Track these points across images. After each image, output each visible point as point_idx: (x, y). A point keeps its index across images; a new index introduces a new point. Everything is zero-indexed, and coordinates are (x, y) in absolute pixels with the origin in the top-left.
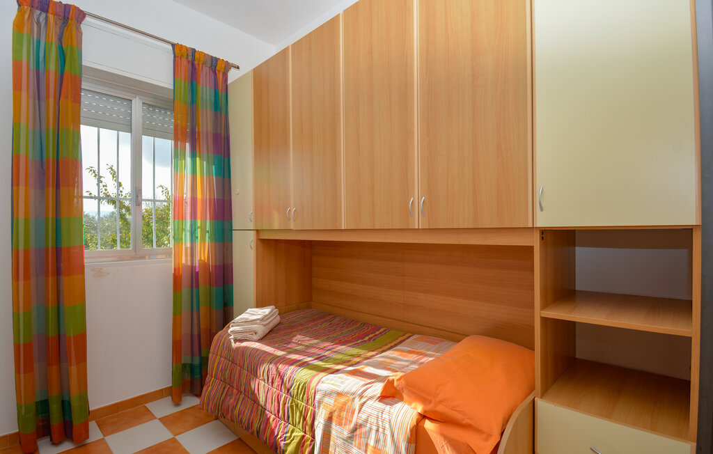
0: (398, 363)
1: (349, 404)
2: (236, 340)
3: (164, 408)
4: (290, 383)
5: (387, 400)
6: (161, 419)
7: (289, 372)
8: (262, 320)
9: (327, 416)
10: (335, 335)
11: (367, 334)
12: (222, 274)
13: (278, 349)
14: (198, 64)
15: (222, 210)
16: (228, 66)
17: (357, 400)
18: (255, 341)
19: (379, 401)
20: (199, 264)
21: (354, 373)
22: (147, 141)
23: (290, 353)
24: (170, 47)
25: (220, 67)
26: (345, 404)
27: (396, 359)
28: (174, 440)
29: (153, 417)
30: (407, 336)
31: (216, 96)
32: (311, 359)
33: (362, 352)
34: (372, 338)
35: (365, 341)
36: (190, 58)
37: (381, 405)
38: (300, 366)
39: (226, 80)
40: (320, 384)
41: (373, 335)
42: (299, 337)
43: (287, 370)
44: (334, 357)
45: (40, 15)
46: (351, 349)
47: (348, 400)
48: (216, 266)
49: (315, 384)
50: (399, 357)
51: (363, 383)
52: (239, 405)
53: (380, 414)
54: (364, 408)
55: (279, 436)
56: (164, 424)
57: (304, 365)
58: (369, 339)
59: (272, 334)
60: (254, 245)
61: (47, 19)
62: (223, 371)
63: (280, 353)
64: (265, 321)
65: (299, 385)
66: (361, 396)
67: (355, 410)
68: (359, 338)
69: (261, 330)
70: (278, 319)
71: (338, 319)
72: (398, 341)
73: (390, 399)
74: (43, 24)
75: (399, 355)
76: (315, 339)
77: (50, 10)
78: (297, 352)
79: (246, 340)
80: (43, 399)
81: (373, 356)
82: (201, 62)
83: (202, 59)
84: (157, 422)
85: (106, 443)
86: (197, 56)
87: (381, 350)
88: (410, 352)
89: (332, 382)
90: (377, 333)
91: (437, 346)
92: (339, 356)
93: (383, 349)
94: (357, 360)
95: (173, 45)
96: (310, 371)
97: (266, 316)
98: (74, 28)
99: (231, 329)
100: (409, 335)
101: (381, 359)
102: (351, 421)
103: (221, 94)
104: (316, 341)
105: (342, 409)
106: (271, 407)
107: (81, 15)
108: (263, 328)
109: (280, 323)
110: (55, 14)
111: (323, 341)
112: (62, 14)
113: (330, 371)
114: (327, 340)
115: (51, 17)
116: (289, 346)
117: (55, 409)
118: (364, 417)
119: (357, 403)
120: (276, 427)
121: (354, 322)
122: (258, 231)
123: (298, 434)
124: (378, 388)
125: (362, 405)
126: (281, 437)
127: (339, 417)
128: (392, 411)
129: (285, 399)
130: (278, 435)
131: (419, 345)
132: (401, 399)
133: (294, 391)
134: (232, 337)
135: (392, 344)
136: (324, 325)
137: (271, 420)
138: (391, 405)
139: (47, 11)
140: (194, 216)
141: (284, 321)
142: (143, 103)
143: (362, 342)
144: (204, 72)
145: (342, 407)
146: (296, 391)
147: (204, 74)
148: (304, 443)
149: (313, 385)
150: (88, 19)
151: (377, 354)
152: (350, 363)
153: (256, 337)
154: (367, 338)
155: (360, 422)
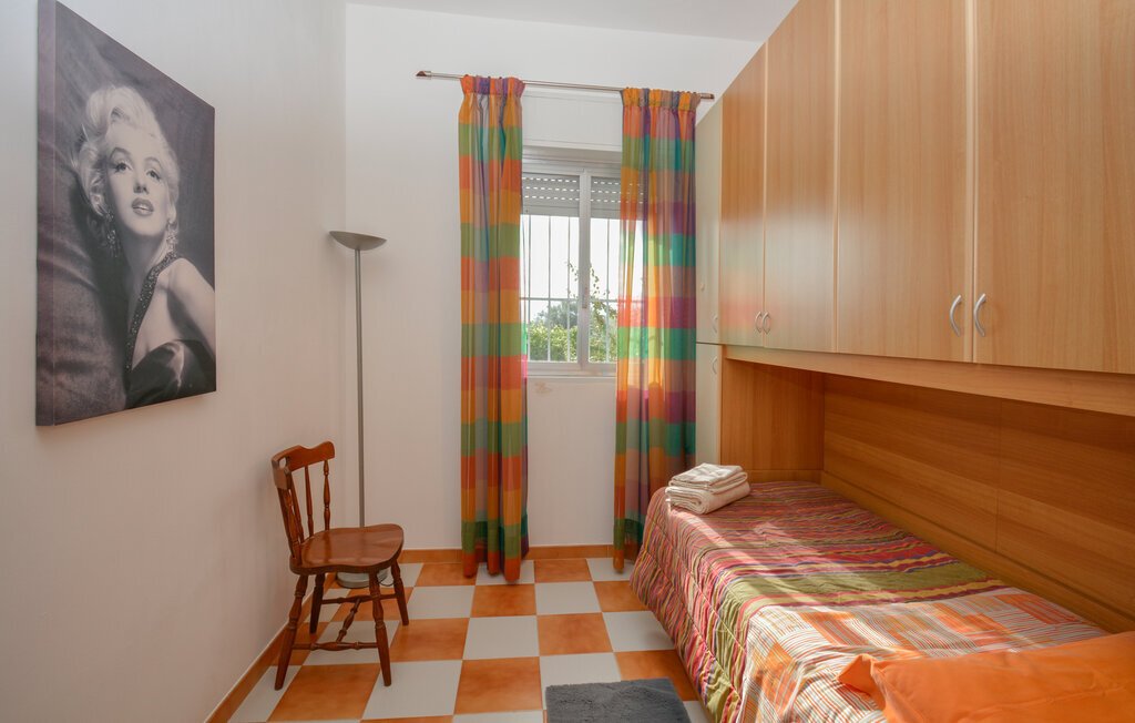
0: (928, 633)
1: (788, 670)
2: (674, 506)
3: (603, 570)
4: (721, 596)
5: (851, 695)
6: (595, 583)
7: (723, 578)
8: (712, 484)
9: (755, 674)
10: (836, 540)
11: (899, 556)
12: (681, 406)
13: (724, 536)
14: (654, 109)
15: (682, 314)
16: (695, 99)
17: (801, 669)
18: (697, 515)
19: (839, 690)
20: (650, 389)
21: (819, 620)
22: (598, 225)
23: (737, 548)
24: (618, 96)
25: (684, 104)
26: (782, 666)
27: (926, 624)
28: (599, 617)
29: (589, 578)
30: (990, 583)
31: (677, 148)
32: (765, 568)
33: (867, 584)
34: (907, 566)
35: (890, 568)
36: (642, 104)
37: (836, 698)
38: (740, 574)
39: (692, 120)
40: (756, 616)
41: (914, 561)
42: (768, 526)
43: (721, 574)
44: (809, 578)
45: (481, 99)
46: (851, 574)
47: (788, 663)
48: (671, 394)
49: (751, 612)
50: (939, 623)
51: (827, 643)
52: (667, 602)
53: (831, 715)
54: (808, 689)
55: (703, 672)
56: (597, 591)
57: (746, 573)
58: (901, 568)
59: (726, 512)
60: (718, 367)
61: (489, 100)
62: (656, 544)
63: (723, 543)
64: (718, 487)
65: (731, 604)
66: (810, 667)
67: (794, 685)
68: (879, 558)
69: (708, 499)
70: (746, 488)
71: (855, 512)
72: (964, 588)
73: (859, 695)
74: (485, 108)
75: (940, 618)
76: (794, 537)
77: (491, 91)
78: (750, 550)
79: (685, 510)
80: (482, 520)
81: (888, 601)
82: (657, 105)
83: (658, 100)
84: (591, 584)
85: (534, 591)
86: (651, 97)
87: (911, 595)
88: (971, 620)
89: (774, 621)
90: (925, 559)
91: (1051, 627)
92: (817, 581)
93: (918, 594)
94: (849, 597)
95: (622, 92)
96: (751, 589)
97: (720, 480)
98: (513, 104)
99: (668, 489)
100: (998, 583)
101: (894, 614)
102: (785, 702)
103: (686, 143)
104: (793, 541)
105: (776, 673)
106: (698, 624)
107: (520, 86)
108: (712, 497)
109: (748, 496)
110: (496, 94)
111: (804, 544)
112: (501, 92)
113: (786, 600)
114: (814, 545)
115: (493, 97)
116: (743, 537)
117: (492, 533)
118: (805, 705)
119: (800, 675)
120: (701, 655)
121: (886, 524)
122: (724, 347)
123: (725, 682)
124: (839, 664)
125: (808, 682)
126: (705, 675)
127: (771, 684)
128: (854, 719)
129: (714, 618)
130: (701, 669)
131: (1003, 611)
132: (881, 706)
133: (724, 609)
134: (668, 500)
135: (945, 592)
136: (822, 517)
137: (698, 642)
138: (856, 707)
139: (488, 93)
140: (644, 324)
141: (757, 493)
142: (592, 177)
143: (882, 568)
144: (662, 117)
145: (777, 671)
146: (726, 611)
147: (662, 121)
148: (730, 701)
149: (748, 612)
150: (527, 88)
151: (897, 601)
152: (833, 599)
153: (699, 509)
154: (896, 563)
155: (798, 711)
